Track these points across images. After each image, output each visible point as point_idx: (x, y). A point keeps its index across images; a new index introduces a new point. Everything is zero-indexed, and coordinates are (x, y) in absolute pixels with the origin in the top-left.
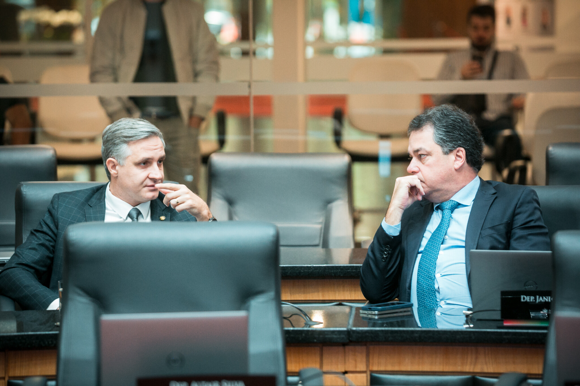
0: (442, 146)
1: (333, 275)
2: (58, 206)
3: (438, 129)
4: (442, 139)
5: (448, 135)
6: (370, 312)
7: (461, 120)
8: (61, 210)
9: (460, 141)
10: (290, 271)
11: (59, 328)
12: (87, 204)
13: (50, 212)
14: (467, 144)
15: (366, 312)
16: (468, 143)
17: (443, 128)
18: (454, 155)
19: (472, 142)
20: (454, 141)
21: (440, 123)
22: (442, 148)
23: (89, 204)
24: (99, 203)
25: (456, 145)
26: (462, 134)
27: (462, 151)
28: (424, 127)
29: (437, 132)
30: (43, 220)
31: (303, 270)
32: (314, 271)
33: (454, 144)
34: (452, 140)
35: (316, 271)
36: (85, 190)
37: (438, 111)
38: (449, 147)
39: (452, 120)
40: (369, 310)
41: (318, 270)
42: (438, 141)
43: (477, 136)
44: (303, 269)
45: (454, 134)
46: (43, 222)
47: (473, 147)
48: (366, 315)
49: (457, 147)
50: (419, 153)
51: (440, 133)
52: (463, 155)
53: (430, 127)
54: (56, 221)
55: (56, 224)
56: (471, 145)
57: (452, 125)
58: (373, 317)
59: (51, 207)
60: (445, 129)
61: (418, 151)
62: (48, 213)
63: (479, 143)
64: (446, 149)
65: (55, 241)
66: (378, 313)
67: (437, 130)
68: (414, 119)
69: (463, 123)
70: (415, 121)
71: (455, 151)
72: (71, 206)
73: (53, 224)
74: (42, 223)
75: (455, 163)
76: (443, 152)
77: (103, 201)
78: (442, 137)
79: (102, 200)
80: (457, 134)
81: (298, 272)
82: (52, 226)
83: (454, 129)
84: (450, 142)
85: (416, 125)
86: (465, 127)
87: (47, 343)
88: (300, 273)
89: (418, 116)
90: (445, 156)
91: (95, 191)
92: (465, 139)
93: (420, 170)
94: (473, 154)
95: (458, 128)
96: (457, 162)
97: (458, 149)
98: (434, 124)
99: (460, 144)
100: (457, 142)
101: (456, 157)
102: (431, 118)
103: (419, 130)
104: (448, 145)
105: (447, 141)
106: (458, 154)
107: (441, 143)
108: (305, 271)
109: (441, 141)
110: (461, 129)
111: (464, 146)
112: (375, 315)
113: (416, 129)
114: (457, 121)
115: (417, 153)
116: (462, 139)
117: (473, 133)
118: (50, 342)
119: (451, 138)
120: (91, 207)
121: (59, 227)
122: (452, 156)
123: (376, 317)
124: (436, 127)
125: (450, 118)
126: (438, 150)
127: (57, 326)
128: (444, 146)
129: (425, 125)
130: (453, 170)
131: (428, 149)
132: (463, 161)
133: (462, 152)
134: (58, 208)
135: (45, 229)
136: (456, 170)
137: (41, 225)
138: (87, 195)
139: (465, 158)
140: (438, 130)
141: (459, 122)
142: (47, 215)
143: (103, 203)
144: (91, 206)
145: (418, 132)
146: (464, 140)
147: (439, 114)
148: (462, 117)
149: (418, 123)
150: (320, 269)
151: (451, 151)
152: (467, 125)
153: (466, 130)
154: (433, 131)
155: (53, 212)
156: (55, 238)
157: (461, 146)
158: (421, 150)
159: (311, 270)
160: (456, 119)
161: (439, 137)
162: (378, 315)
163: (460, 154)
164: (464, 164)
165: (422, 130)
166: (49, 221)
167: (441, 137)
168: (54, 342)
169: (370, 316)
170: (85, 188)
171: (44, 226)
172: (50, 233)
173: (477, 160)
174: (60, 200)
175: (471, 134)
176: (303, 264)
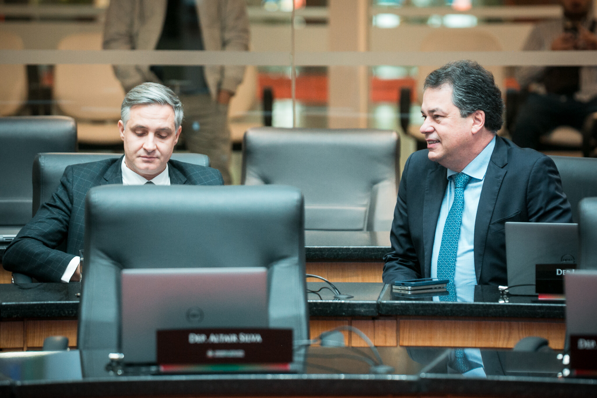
0: (460, 108)
1: (374, 257)
2: (73, 179)
3: (458, 89)
4: (462, 100)
5: (468, 96)
6: (403, 288)
7: (483, 80)
8: (76, 183)
9: (481, 104)
10: (327, 253)
11: (80, 298)
12: (103, 178)
13: (63, 185)
14: (487, 107)
15: (399, 287)
16: (489, 106)
17: (463, 88)
18: (473, 118)
19: (493, 105)
20: (474, 103)
21: (460, 82)
22: (460, 111)
23: (105, 178)
24: (116, 177)
25: (476, 108)
26: (483, 96)
27: (481, 114)
28: (442, 85)
29: (457, 92)
30: (57, 195)
31: (341, 252)
32: (353, 253)
33: (474, 106)
34: (472, 102)
35: (355, 253)
36: (99, 162)
37: (458, 67)
38: (468, 110)
39: (473, 79)
40: (402, 285)
41: (357, 252)
42: (457, 102)
43: (498, 98)
44: (341, 250)
45: (475, 96)
46: (56, 196)
47: (493, 111)
48: (399, 290)
49: (477, 110)
50: (435, 113)
51: (459, 93)
52: (483, 118)
53: (449, 86)
54: (71, 195)
55: (71, 198)
56: (492, 108)
57: (473, 85)
58: (406, 292)
59: (65, 180)
60: (465, 89)
61: (433, 111)
62: (61, 186)
63: (500, 105)
64: (465, 112)
65: (70, 217)
66: (411, 288)
67: (456, 90)
68: (431, 74)
69: (484, 84)
70: (432, 77)
71: (474, 114)
72: (87, 180)
73: (67, 198)
74: (55, 198)
75: (473, 127)
76: (461, 114)
77: (119, 175)
78: (462, 98)
79: (118, 173)
80: (478, 96)
81: (335, 253)
82: (66, 200)
83: (475, 90)
84: (470, 104)
85: (433, 81)
86: (486, 88)
87: (67, 312)
88: (338, 254)
89: (436, 71)
90: (463, 119)
91: (110, 164)
92: (485, 101)
93: (435, 130)
94: (492, 118)
95: (479, 89)
96: (476, 126)
97: (477, 112)
98: (454, 82)
99: (480, 106)
100: (477, 105)
101: (474, 119)
102: (450, 75)
103: (437, 88)
104: (467, 107)
105: (466, 103)
106: (478, 117)
107: (460, 105)
108: (344, 253)
109: (460, 103)
110: (482, 91)
111: (484, 109)
112: (408, 290)
113: (433, 86)
114: (478, 81)
115: (433, 113)
116: (483, 102)
117: (494, 95)
118: (70, 312)
119: (471, 100)
120: (107, 181)
121: (75, 202)
122: (470, 120)
123: (410, 293)
124: (455, 86)
125: (470, 77)
126: (456, 112)
127: (78, 296)
128: (463, 109)
129: (443, 83)
130: (470, 134)
131: (445, 110)
132: (481, 125)
133: (482, 116)
134: (73, 181)
135: (58, 203)
136: (473, 134)
137: (54, 199)
138: (102, 168)
139: (484, 122)
140: (458, 91)
141: (479, 82)
142: (60, 189)
143: (120, 176)
144: (107, 179)
145: (435, 89)
146: (485, 103)
147: (459, 71)
148: (483, 77)
149: (436, 80)
150: (360, 251)
151: (469, 114)
152: (488, 86)
153: (487, 91)
154: (452, 90)
155: (68, 186)
156: (69, 213)
157: (481, 110)
158: (438, 110)
159: (350, 252)
160: (478, 78)
161: (458, 98)
162: (411, 290)
163: (479, 117)
164: (482, 128)
165: (440, 88)
166: (63, 196)
167: (460, 98)
168: (75, 312)
169: (403, 292)
170: (99, 160)
171: (57, 200)
172: (64, 208)
173: (496, 123)
174: (74, 173)
175: (492, 96)
176: (341, 246)
